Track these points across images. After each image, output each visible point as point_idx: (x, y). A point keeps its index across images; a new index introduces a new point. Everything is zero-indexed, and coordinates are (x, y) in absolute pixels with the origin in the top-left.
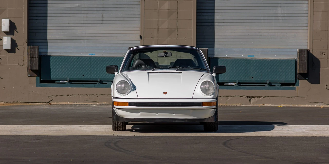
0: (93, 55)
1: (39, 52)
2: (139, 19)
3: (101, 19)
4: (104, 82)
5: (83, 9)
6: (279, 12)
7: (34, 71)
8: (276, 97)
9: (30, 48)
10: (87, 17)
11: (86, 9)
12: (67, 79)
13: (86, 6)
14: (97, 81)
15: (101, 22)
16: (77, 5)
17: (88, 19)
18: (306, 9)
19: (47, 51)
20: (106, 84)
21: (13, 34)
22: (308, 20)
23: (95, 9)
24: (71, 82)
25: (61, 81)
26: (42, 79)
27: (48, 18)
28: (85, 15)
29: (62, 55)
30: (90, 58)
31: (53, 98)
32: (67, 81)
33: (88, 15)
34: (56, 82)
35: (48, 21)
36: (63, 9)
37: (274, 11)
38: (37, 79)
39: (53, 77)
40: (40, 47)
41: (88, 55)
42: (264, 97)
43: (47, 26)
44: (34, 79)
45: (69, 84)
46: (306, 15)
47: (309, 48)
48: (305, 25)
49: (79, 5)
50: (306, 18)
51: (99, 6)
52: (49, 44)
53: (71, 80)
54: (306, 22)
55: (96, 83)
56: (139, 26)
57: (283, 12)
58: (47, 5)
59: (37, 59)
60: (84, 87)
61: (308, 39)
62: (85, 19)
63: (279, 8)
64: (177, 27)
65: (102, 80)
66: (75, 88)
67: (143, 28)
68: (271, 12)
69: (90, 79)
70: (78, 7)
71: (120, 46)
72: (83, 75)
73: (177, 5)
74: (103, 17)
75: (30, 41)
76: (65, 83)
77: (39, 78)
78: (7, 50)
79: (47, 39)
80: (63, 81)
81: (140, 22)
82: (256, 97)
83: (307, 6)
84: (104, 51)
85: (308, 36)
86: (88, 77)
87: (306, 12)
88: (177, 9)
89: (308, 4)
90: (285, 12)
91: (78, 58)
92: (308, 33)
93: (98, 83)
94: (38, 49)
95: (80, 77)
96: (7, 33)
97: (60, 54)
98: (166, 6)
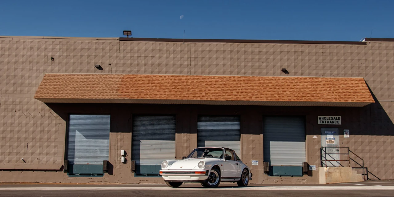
1: (135, 164)
2: (175, 150)
3: (160, 150)
5: (153, 146)
7: (133, 171)
9: (132, 162)
15: (160, 152)
17: (155, 150)
18: (239, 146)
19: (140, 163)
21: (126, 156)
23: (158, 147)
24: (148, 175)
25: (144, 175)
26: (137, 174)
30: (156, 165)
31: (141, 181)
32: (146, 174)
34: (142, 175)
35: (140, 151)
36: (146, 146)
39: (141, 173)
44: (133, 174)
46: (239, 149)
48: (239, 153)
50: (239, 150)
51: (159, 145)
52: (140, 160)
55: (158, 176)
56: (175, 153)
59: (134, 166)
60: (153, 177)
66: (149, 178)
67: (177, 153)
69: (155, 174)
70: (151, 146)
72: (153, 172)
75: (132, 159)
77: (135, 173)
78: (123, 162)
79: (140, 158)
87: (239, 148)
88: (190, 146)
91: (151, 166)
94: (135, 162)
95: (151, 173)
96: (123, 156)
97: (144, 164)
98: (185, 145)
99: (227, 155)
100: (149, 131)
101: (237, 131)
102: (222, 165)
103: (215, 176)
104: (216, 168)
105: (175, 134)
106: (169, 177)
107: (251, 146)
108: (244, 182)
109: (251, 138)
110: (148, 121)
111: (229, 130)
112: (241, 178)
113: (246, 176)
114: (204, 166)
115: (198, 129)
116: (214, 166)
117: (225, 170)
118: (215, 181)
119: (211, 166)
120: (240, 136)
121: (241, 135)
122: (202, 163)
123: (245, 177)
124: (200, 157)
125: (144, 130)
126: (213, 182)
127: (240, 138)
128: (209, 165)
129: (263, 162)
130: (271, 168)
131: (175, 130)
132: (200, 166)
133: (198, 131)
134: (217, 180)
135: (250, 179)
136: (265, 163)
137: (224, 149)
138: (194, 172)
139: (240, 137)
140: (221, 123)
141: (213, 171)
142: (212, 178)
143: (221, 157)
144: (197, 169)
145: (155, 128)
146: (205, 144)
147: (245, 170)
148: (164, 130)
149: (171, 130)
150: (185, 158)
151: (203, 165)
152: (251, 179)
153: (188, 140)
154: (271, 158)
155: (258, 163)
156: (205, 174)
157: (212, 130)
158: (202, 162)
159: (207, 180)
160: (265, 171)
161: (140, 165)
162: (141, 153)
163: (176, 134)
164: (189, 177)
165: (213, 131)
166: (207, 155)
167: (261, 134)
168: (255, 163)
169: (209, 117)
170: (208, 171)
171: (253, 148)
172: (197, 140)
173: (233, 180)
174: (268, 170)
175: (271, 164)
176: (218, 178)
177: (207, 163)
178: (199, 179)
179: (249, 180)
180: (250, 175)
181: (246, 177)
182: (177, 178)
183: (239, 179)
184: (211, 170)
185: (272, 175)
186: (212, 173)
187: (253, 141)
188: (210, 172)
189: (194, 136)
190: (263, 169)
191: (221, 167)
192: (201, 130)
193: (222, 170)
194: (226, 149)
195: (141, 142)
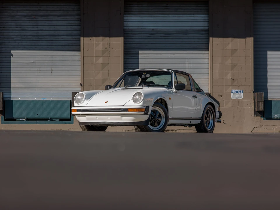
0: (44, 100)
1: (3, 98)
2: (80, 72)
3: (50, 72)
4: (53, 120)
5: (37, 64)
6: (187, 65)
8: (185, 130)
10: (40, 70)
11: (39, 64)
12: (25, 117)
13: (39, 62)
14: (48, 119)
15: (50, 74)
16: (33, 61)
17: (41, 72)
18: (207, 62)
19: (11, 96)
20: (55, 121)
22: (209, 71)
23: (46, 64)
24: (28, 120)
25: (20, 120)
26: (5, 118)
27: (12, 71)
28: (39, 69)
29: (21, 99)
30: (42, 101)
32: (25, 119)
33: (41, 69)
34: (16, 120)
35: (12, 74)
36: (21, 64)
37: (183, 65)
38: (2, 117)
39: (15, 116)
40: (4, 94)
41: (41, 99)
42: (176, 130)
43: (10, 78)
44: (0, 118)
45: (26, 121)
47: (210, 92)
48: (207, 75)
49: (34, 61)
50: (207, 70)
51: (49, 62)
52: (12, 91)
53: (28, 118)
54: (207, 72)
55: (47, 121)
56: (80, 77)
57: (189, 65)
58: (11, 62)
59: (2, 103)
60: (38, 123)
61: (208, 86)
62: (39, 72)
63: (186, 62)
64: (109, 77)
65: (52, 118)
66: (31, 125)
67: (83, 78)
68: (181, 65)
69: (43, 117)
71: (65, 92)
72: (37, 115)
73: (109, 60)
74: (52, 70)
76: (23, 121)
77: (3, 117)
79: (10, 88)
80: (21, 119)
81: (80, 74)
82: (170, 130)
83: (208, 60)
84: (53, 96)
85: (209, 83)
86: (40, 116)
87: (207, 65)
88: (109, 63)
89: (209, 59)
90: (191, 65)
91: (33, 102)
92: (209, 81)
93: (49, 120)
95: (35, 116)
97: (19, 99)
98: (100, 61)
99: (179, 83)
100: (29, 34)
101: (203, 32)
102: (170, 99)
103: (160, 115)
104: (162, 103)
105: (80, 38)
106: (87, 117)
107: (229, 61)
108: (207, 127)
109: (230, 46)
110: (25, 14)
111: (186, 30)
112: (202, 119)
113: (211, 116)
114: (142, 100)
115: (124, 29)
116: (157, 100)
117: (174, 107)
118: (159, 123)
119: (152, 101)
120: (209, 41)
121: (211, 39)
122: (139, 96)
123: (208, 118)
124: (134, 86)
125: (17, 32)
126: (156, 124)
127: (208, 46)
128: (149, 99)
129: (254, 92)
130: (268, 104)
131: (79, 32)
132: (135, 100)
133: (125, 32)
134: (163, 121)
135: (218, 122)
136: (256, 93)
137: (174, 73)
138: (127, 110)
139: (209, 44)
140: (170, 16)
141: (157, 108)
142: (154, 119)
143: (169, 86)
144: (131, 104)
145: (39, 27)
146: (140, 57)
147: (209, 106)
148: (58, 32)
149: (70, 32)
150: (110, 87)
151: (140, 98)
152: (220, 122)
153: (107, 50)
154: (269, 83)
155: (242, 94)
156: (143, 113)
157: (153, 30)
158: (139, 94)
159: (147, 122)
160: (256, 110)
161: (11, 102)
162: (12, 76)
163: (82, 38)
164: (119, 117)
165: (155, 32)
166: (145, 83)
167: (250, 36)
168: (237, 95)
169: (146, 5)
170: (148, 107)
171: (234, 66)
172: (124, 51)
173: (188, 122)
174: (261, 108)
175: (268, 96)
176: (164, 118)
177: (146, 95)
178: (134, 120)
179: (216, 123)
180: (218, 114)
181: (211, 118)
182: (99, 119)
183: (199, 122)
184: (153, 106)
185: (270, 118)
186: (154, 111)
187: (233, 52)
188: (151, 109)
189: (118, 43)
190: (253, 106)
191: (168, 102)
192: (132, 30)
193: (170, 107)
194: (177, 72)
195: (12, 55)
